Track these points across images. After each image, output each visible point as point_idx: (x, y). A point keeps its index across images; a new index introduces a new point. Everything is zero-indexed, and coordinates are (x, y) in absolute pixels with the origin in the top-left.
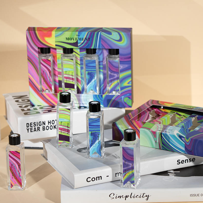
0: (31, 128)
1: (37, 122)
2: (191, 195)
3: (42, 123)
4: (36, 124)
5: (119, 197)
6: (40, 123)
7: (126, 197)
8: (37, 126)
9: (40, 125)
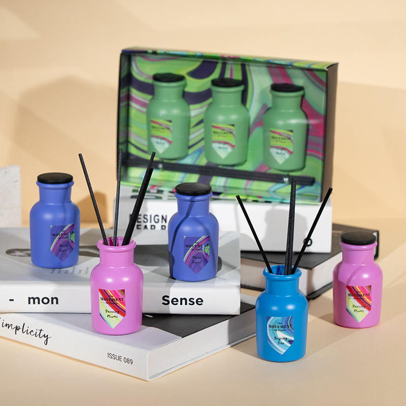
0: (138, 226)
1: (151, 216)
2: (110, 356)
3: (160, 218)
4: (148, 218)
5: (6, 325)
6: (156, 218)
7: (17, 328)
8: (151, 222)
9: (157, 221)
